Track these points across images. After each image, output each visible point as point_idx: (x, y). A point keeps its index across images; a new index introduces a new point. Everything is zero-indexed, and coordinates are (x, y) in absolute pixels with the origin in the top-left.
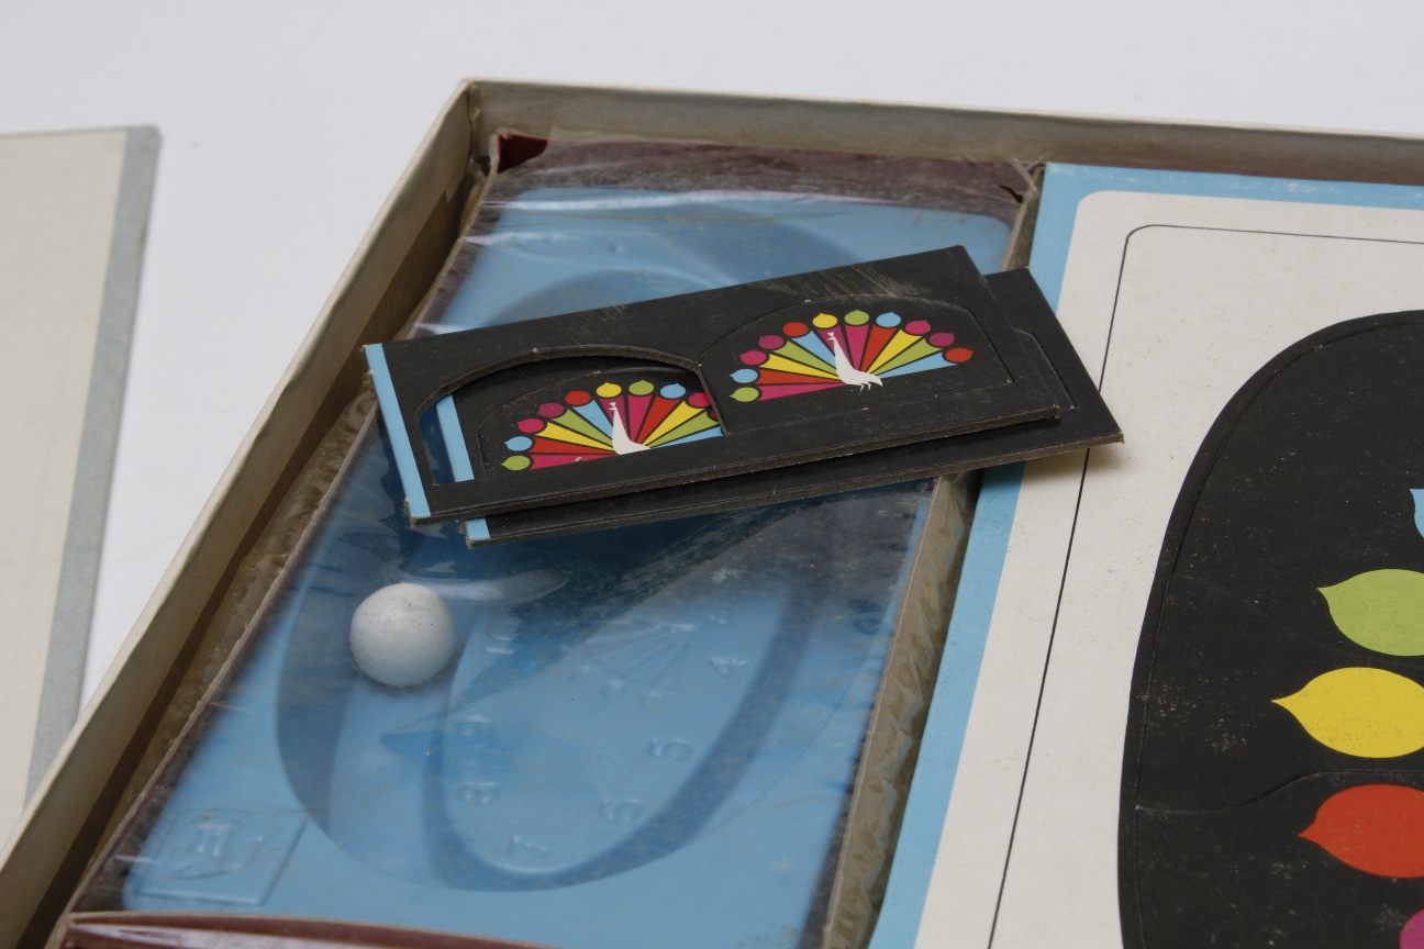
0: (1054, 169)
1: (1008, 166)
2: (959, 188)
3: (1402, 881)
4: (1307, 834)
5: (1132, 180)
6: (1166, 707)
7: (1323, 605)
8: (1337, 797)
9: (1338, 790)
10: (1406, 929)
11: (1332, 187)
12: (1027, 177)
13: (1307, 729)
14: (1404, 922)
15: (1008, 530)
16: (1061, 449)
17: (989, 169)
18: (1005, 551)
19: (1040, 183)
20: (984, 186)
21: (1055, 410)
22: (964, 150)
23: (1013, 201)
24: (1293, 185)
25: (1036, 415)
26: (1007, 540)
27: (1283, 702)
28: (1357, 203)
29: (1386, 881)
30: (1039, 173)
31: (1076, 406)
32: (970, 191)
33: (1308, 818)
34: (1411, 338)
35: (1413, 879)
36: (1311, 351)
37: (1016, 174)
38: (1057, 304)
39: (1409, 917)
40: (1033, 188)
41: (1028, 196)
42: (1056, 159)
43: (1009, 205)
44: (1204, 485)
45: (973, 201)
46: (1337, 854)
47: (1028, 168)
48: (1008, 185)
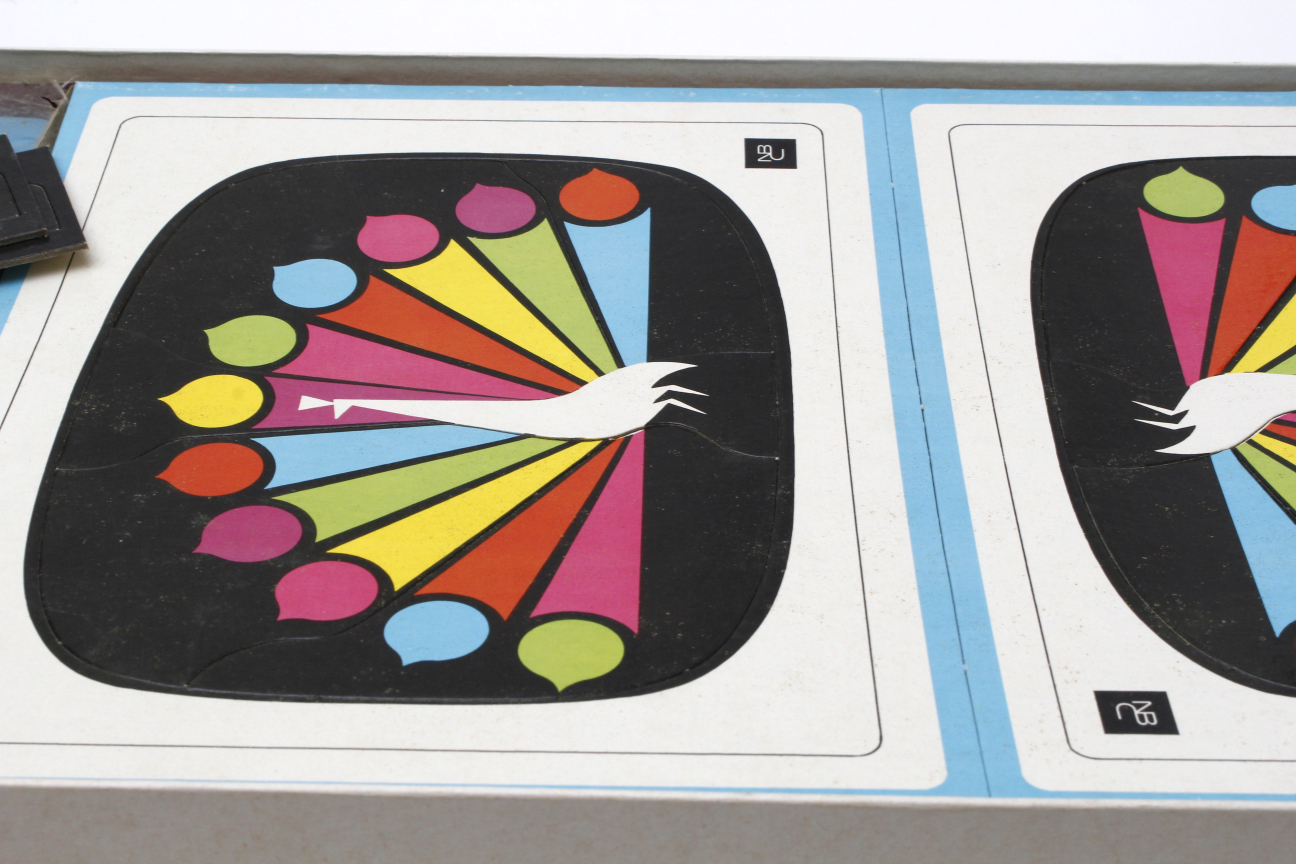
0: (80, 85)
1: (50, 85)
2: (16, 100)
3: (214, 498)
4: (161, 476)
5: (129, 89)
6: (89, 408)
7: (205, 339)
8: (186, 453)
9: (188, 448)
10: (208, 526)
11: (256, 87)
12: (62, 92)
13: (177, 414)
14: (208, 521)
15: (10, 308)
16: (46, 255)
17: (37, 87)
18: (6, 322)
19: (69, 97)
20: (32, 98)
21: (44, 231)
22: (25, 77)
23: (50, 106)
24: (231, 87)
25: (31, 235)
26: (8, 315)
27: (165, 399)
28: (270, 96)
29: (204, 499)
30: (69, 88)
31: (60, 228)
32: (22, 102)
33: (164, 464)
34: (291, 176)
35: (221, 496)
36: (227, 188)
37: (55, 90)
38: (65, 173)
39: (212, 518)
40: (65, 98)
41: (61, 103)
42: (80, 80)
43: (48, 109)
44: (144, 273)
45: (24, 108)
46: (177, 486)
47: (63, 86)
48: (47, 97)
